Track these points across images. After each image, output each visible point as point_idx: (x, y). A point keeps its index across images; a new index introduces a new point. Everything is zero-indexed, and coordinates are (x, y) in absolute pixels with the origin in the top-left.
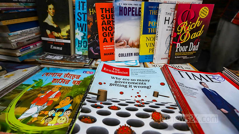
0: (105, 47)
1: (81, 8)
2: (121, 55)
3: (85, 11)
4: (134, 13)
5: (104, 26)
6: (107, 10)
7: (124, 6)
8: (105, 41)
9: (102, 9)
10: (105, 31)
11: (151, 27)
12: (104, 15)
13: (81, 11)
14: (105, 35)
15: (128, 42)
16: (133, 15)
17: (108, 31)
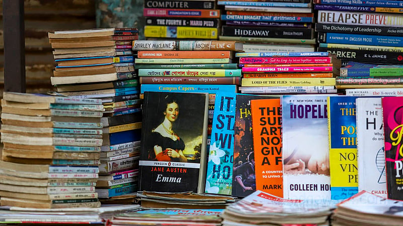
0: (265, 174)
1: (225, 108)
2: (295, 187)
3: (232, 112)
4: (316, 114)
5: (265, 136)
6: (270, 110)
7: (298, 104)
8: (266, 162)
9: (262, 109)
10: (265, 145)
11: (346, 135)
12: (264, 118)
13: (225, 112)
14: (266, 151)
15: (307, 163)
16: (314, 117)
17: (271, 145)
